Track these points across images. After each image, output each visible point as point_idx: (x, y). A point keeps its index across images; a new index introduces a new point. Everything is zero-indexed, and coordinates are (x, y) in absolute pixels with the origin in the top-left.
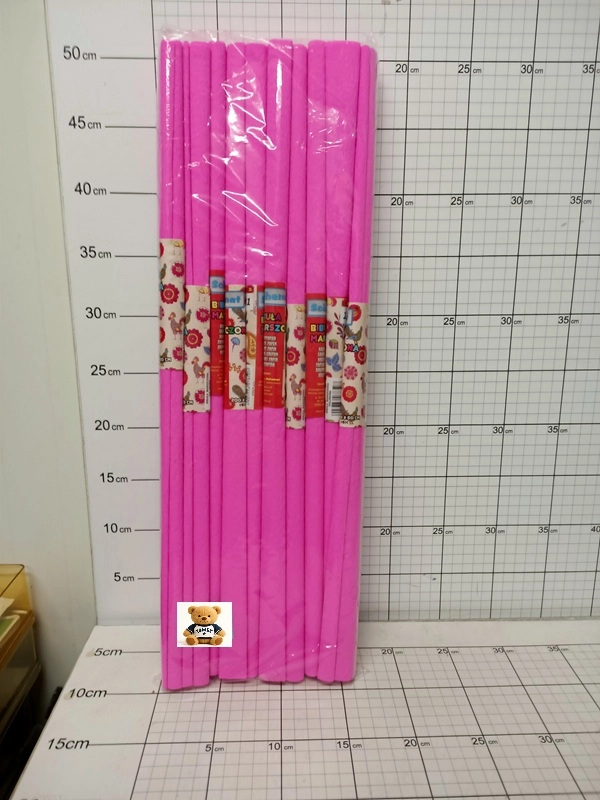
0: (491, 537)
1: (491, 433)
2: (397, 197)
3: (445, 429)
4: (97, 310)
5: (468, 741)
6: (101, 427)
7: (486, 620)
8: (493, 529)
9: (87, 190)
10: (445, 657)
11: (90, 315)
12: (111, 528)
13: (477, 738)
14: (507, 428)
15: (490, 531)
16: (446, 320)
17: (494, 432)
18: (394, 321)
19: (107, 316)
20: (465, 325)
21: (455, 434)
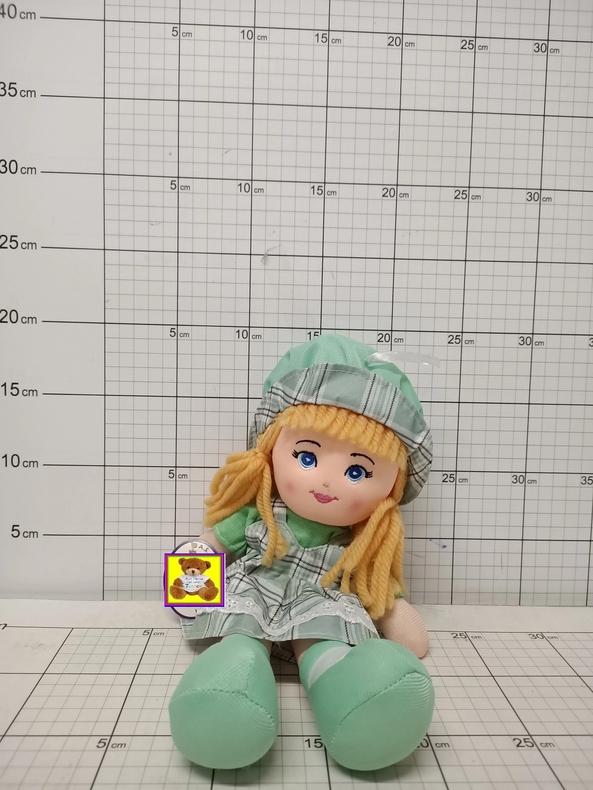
0: (519, 488)
1: (517, 345)
2: (395, 36)
3: (457, 338)
4: (13, 163)
5: (510, 742)
6: (7, 319)
8: (521, 478)
9: (12, 14)
10: (462, 642)
11: (3, 170)
12: (13, 460)
13: (522, 738)
14: (536, 338)
15: (517, 480)
16: (458, 192)
17: (520, 344)
18: (391, 191)
19: (24, 170)
20: (481, 201)
21: (470, 345)
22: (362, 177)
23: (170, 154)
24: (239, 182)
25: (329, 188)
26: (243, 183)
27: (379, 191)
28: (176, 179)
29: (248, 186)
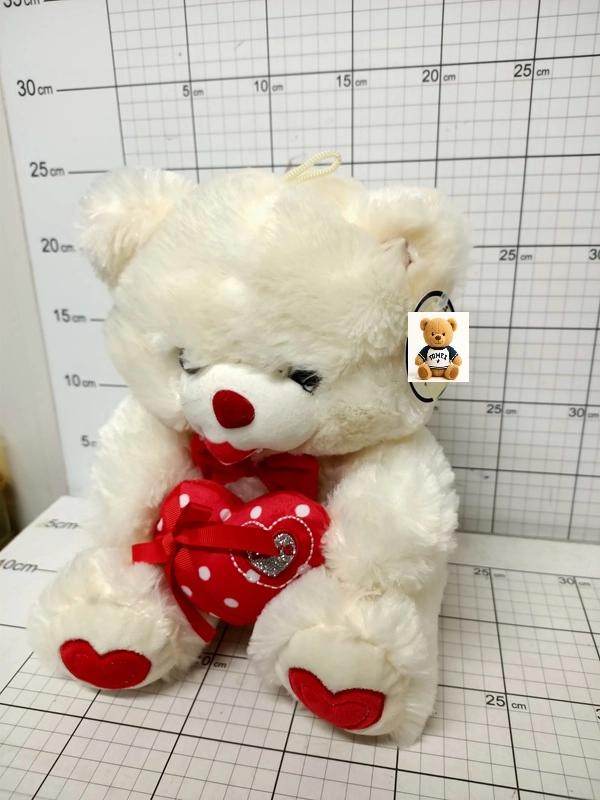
0: (577, 423)
1: (586, 259)
3: (511, 253)
4: (30, 83)
5: (482, 698)
6: (49, 247)
7: (561, 540)
8: (580, 411)
10: (483, 581)
11: (22, 92)
12: (73, 380)
13: (495, 695)
15: (575, 413)
16: (519, 68)
17: (591, 258)
18: (434, 74)
19: (41, 91)
20: (550, 76)
21: (527, 261)
22: (397, 59)
23: (180, 55)
24: (255, 80)
25: (358, 76)
26: (260, 80)
27: (419, 74)
28: (188, 84)
29: (266, 83)
